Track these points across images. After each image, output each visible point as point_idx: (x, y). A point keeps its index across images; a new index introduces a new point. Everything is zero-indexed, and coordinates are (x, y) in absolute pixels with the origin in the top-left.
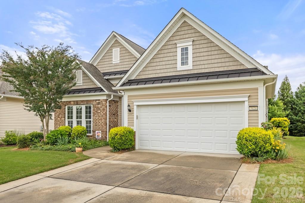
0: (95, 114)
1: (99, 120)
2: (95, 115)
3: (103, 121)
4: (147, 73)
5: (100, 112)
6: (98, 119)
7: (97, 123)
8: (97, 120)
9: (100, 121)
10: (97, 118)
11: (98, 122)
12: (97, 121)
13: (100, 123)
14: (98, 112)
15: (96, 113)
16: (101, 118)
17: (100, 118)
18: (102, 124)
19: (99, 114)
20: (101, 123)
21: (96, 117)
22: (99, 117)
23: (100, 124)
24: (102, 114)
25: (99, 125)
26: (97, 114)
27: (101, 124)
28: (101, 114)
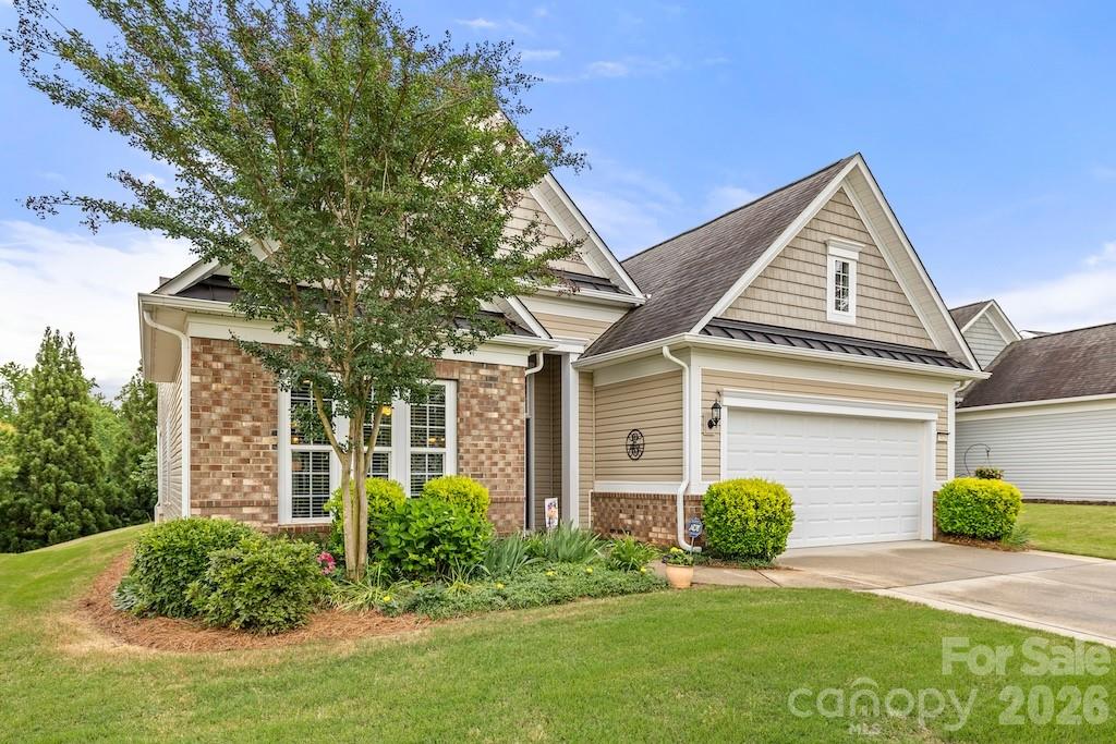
0: (475, 427)
1: (494, 452)
2: (475, 432)
3: (510, 457)
4: (756, 306)
5: (497, 421)
6: (487, 450)
7: (482, 463)
8: (482, 451)
9: (497, 457)
10: (482, 444)
11: (487, 463)
12: (483, 457)
13: (496, 464)
14: (490, 420)
15: (476, 420)
16: (503, 446)
17: (496, 445)
18: (509, 470)
19: (496, 427)
20: (501, 465)
21: (480, 438)
22: (494, 439)
23: (495, 470)
24: (509, 427)
25: (495, 476)
26: (482, 426)
27: (502, 470)
28: (501, 429)
